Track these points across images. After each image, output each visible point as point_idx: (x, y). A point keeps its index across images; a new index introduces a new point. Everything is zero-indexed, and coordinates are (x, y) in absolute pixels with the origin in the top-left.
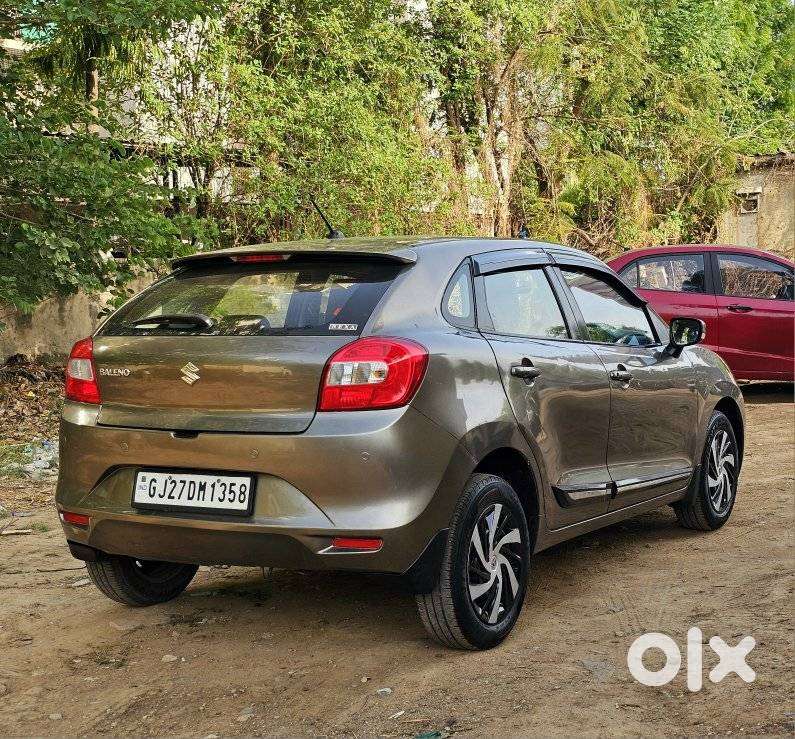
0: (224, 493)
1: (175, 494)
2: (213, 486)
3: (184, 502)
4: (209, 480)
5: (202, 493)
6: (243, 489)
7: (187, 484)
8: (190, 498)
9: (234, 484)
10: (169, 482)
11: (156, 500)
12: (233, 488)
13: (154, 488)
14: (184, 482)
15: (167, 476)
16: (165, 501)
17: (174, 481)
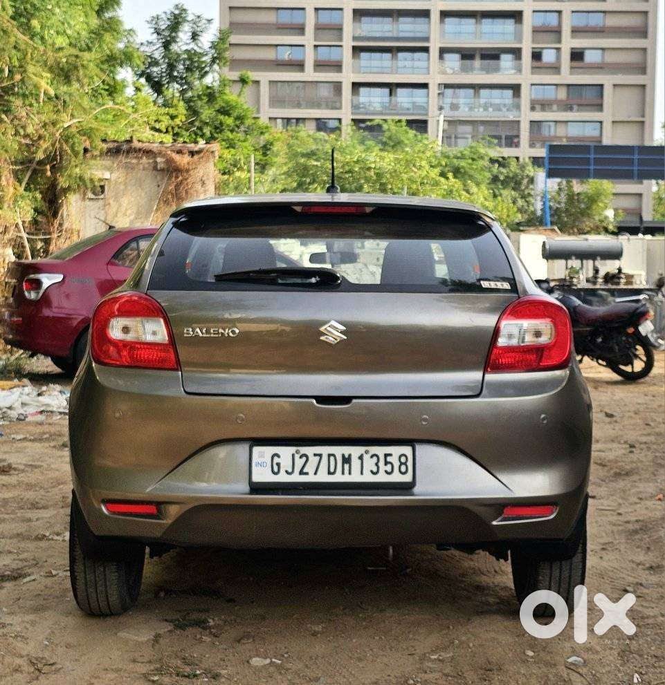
0: (377, 464)
1: (310, 469)
2: (361, 458)
3: (323, 477)
4: (355, 451)
5: (346, 466)
6: (403, 459)
7: (325, 458)
8: (329, 473)
9: (390, 455)
10: (297, 457)
11: (283, 478)
12: (389, 459)
13: (278, 464)
14: (320, 455)
15: (292, 450)
16: (296, 478)
17: (305, 455)
